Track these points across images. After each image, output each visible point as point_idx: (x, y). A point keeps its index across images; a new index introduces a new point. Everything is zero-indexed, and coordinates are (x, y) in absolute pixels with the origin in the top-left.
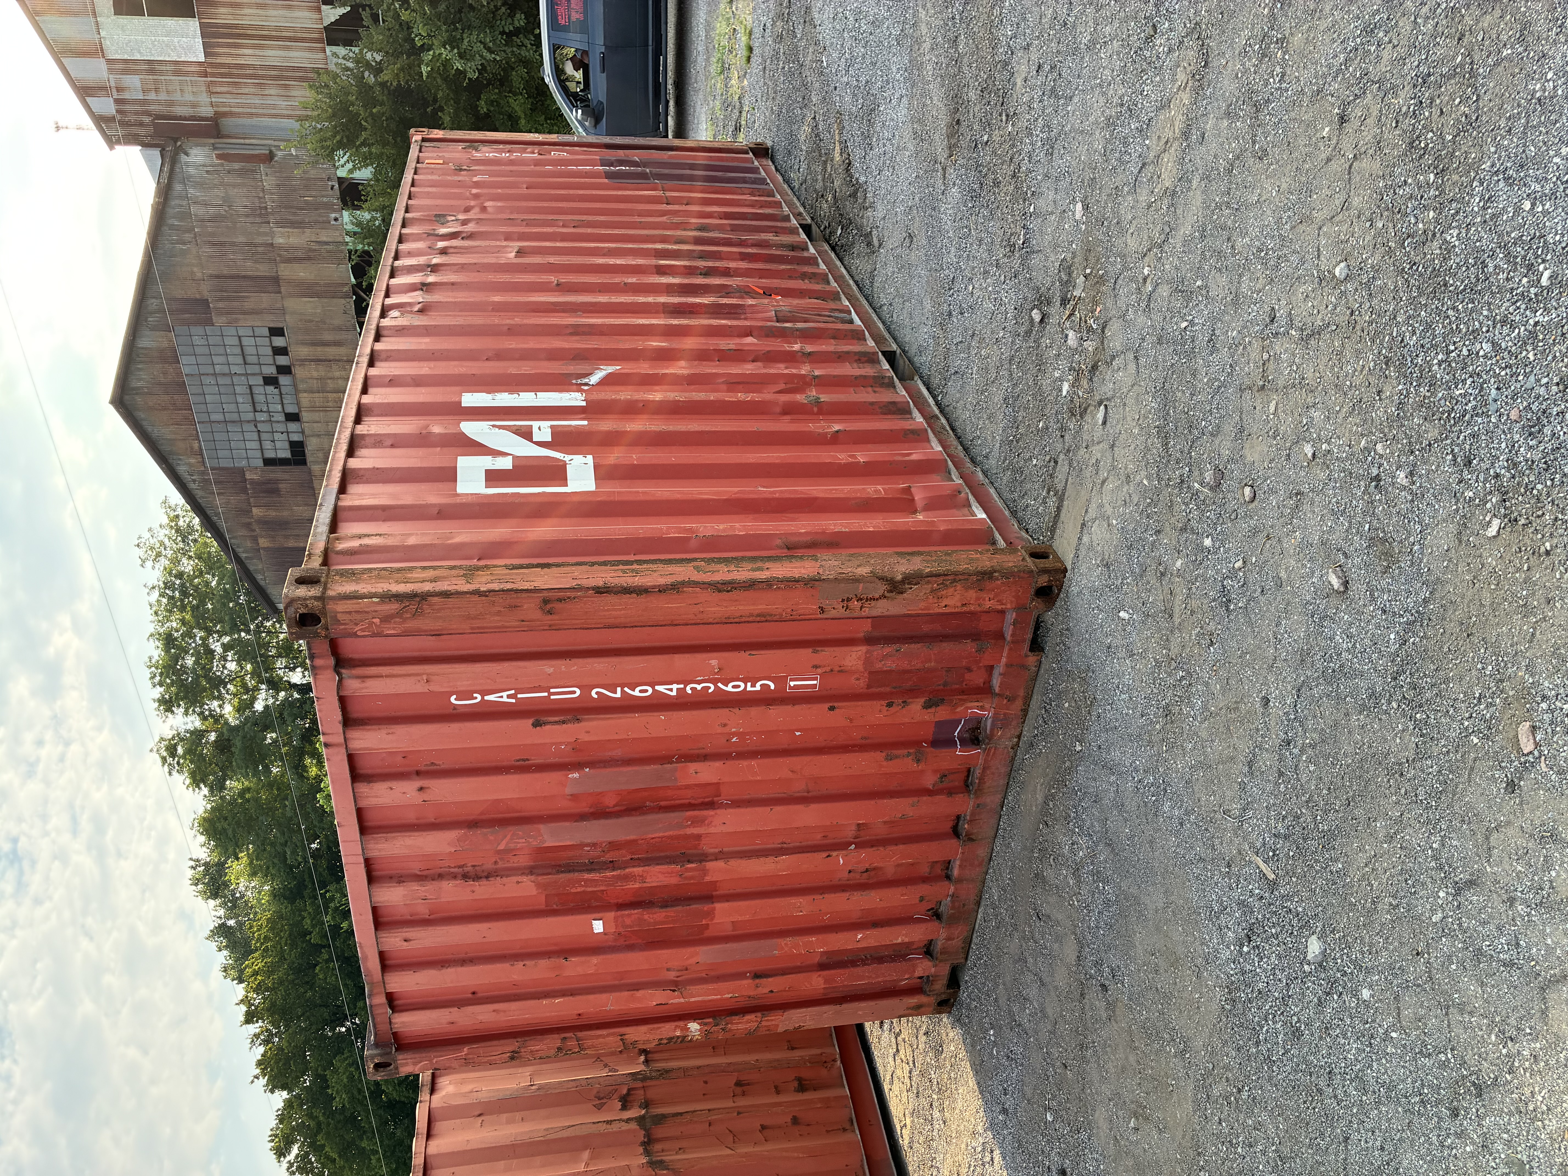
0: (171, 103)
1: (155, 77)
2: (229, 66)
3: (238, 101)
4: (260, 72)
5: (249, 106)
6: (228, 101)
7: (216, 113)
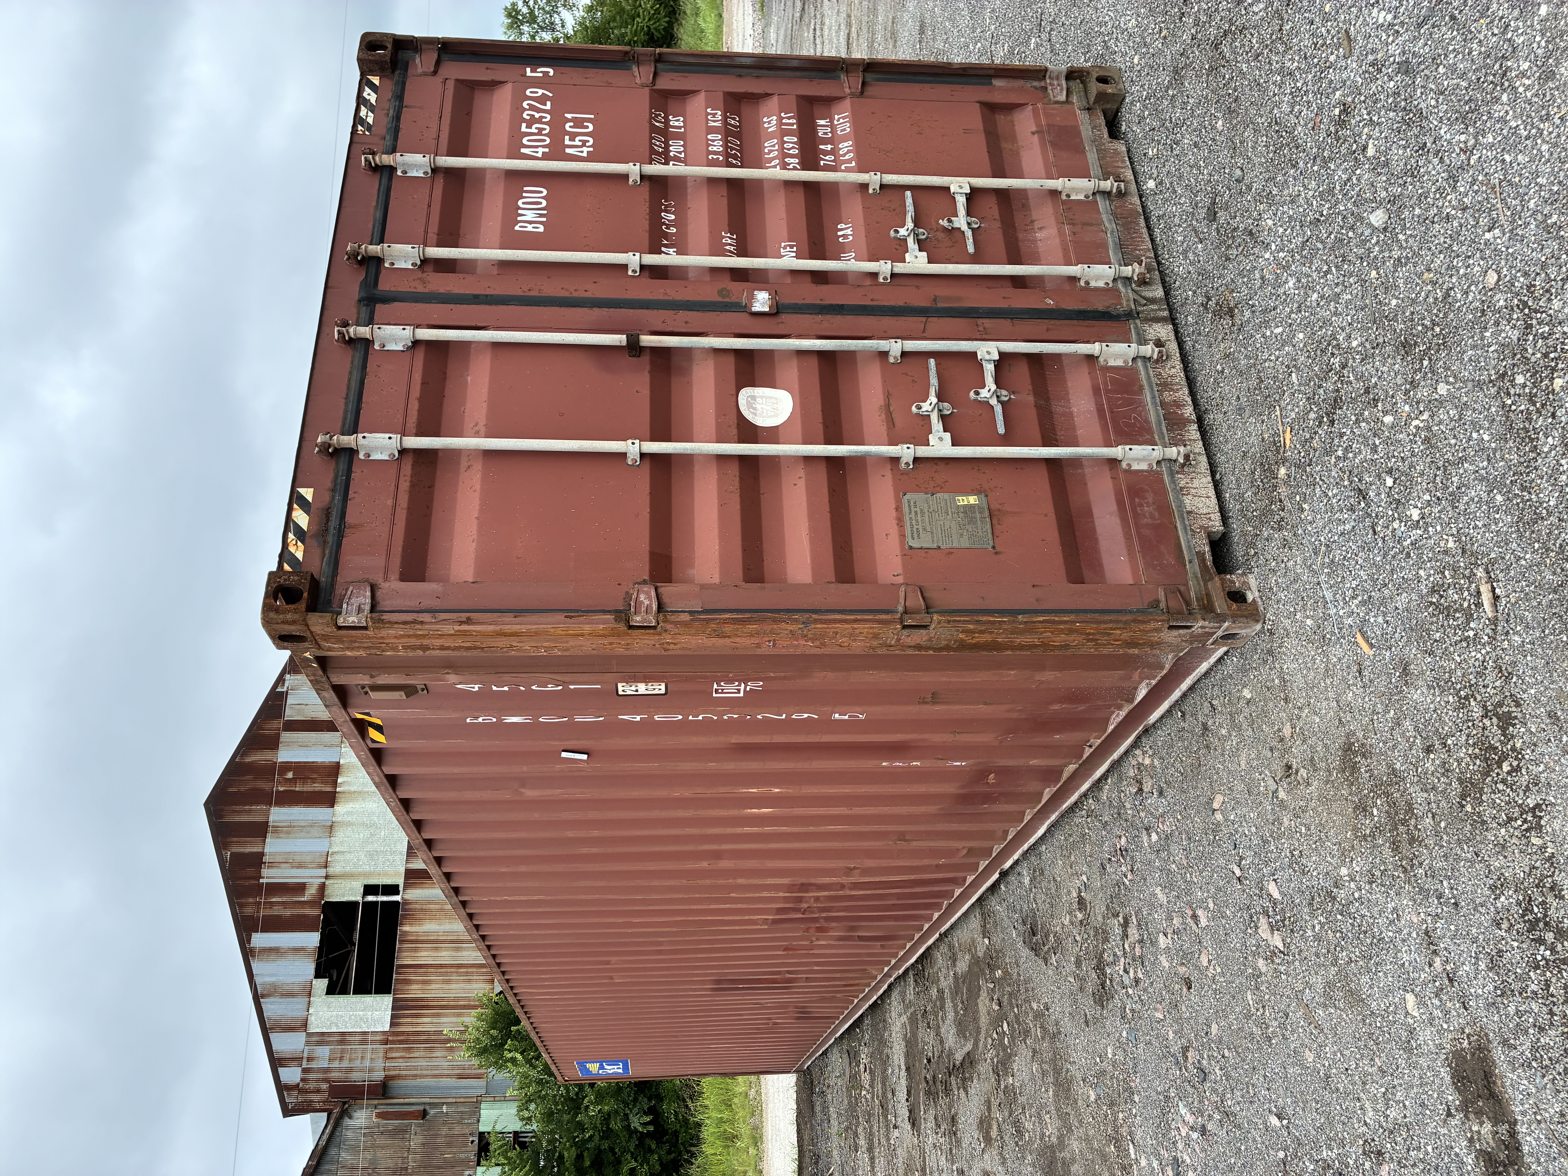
0: (350, 1070)
1: (343, 1047)
2: (408, 1033)
3: (408, 1064)
4: (433, 1037)
5: (415, 1068)
6: (399, 1065)
7: (386, 1077)
